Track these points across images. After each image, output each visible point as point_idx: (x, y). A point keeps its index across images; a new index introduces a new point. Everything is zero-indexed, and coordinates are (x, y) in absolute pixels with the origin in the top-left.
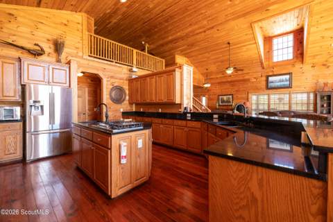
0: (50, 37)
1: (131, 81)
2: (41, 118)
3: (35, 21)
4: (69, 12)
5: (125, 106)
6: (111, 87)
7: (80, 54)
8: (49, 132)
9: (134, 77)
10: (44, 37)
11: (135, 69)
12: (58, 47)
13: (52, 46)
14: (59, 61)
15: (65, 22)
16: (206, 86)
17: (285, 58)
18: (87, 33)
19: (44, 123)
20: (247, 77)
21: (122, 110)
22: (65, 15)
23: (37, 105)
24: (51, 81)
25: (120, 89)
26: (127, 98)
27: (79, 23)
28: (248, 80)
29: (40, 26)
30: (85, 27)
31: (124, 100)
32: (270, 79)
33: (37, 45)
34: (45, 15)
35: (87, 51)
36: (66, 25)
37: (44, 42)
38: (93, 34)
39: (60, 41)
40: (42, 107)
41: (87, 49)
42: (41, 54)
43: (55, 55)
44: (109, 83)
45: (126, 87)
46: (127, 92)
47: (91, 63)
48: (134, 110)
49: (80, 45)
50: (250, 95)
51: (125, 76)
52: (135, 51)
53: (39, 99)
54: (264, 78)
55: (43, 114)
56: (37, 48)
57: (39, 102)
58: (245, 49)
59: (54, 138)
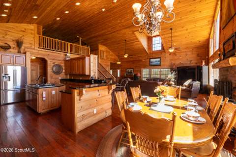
0: (14, 39)
1: (66, 61)
2: (8, 82)
3: (5, 30)
4: (26, 24)
5: (62, 76)
6: (53, 65)
7: (33, 47)
8: (14, 90)
9: (67, 59)
10: (10, 39)
11: (68, 55)
12: (19, 44)
13: (15, 43)
14: (19, 52)
15: (24, 30)
16: (118, 63)
17: (158, 49)
18: (37, 35)
19: (10, 85)
20: (140, 59)
21: (60, 78)
22: (24, 26)
23: (7, 76)
24: (14, 63)
25: (59, 66)
26: (64, 71)
27: (32, 30)
28: (141, 61)
29: (8, 33)
30: (36, 32)
31: (62, 72)
32: (152, 60)
33: (7, 44)
34: (12, 26)
35: (37, 45)
36: (24, 31)
37: (10, 41)
38: (41, 36)
39: (20, 40)
40: (9, 77)
41: (37, 44)
42: (9, 49)
43: (17, 48)
44: (52, 63)
45: (63, 65)
46: (64, 68)
47: (40, 52)
48: (68, 78)
49: (33, 42)
50: (142, 69)
51: (62, 59)
52: (69, 44)
53: (8, 73)
54: (148, 60)
55: (10, 80)
56: (7, 45)
57: (7, 74)
58: (135, 44)
59: (16, 93)
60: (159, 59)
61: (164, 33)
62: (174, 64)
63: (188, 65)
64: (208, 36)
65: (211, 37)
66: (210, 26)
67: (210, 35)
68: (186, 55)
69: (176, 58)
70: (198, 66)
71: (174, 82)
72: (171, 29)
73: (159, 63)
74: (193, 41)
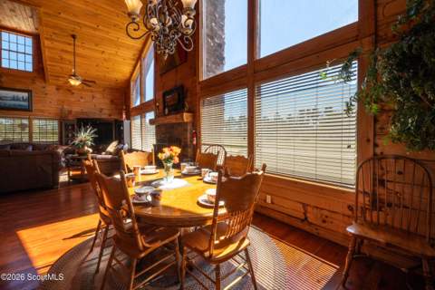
60: (26, 95)
61: (53, 37)
62: (70, 112)
63: (97, 117)
64: (128, 75)
65: (133, 78)
66: (134, 62)
67: (132, 75)
68: (93, 97)
69: (73, 100)
70: (116, 121)
71: (91, 147)
72: (74, 37)
73: (26, 104)
74: (107, 75)
